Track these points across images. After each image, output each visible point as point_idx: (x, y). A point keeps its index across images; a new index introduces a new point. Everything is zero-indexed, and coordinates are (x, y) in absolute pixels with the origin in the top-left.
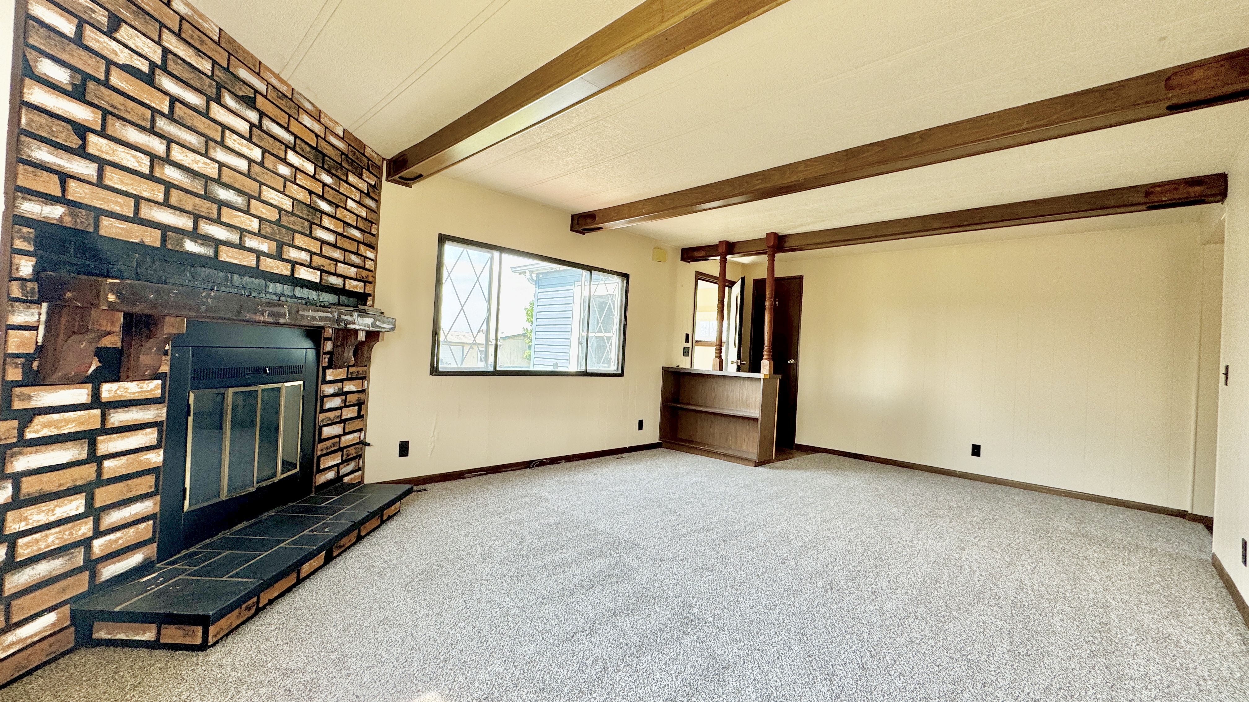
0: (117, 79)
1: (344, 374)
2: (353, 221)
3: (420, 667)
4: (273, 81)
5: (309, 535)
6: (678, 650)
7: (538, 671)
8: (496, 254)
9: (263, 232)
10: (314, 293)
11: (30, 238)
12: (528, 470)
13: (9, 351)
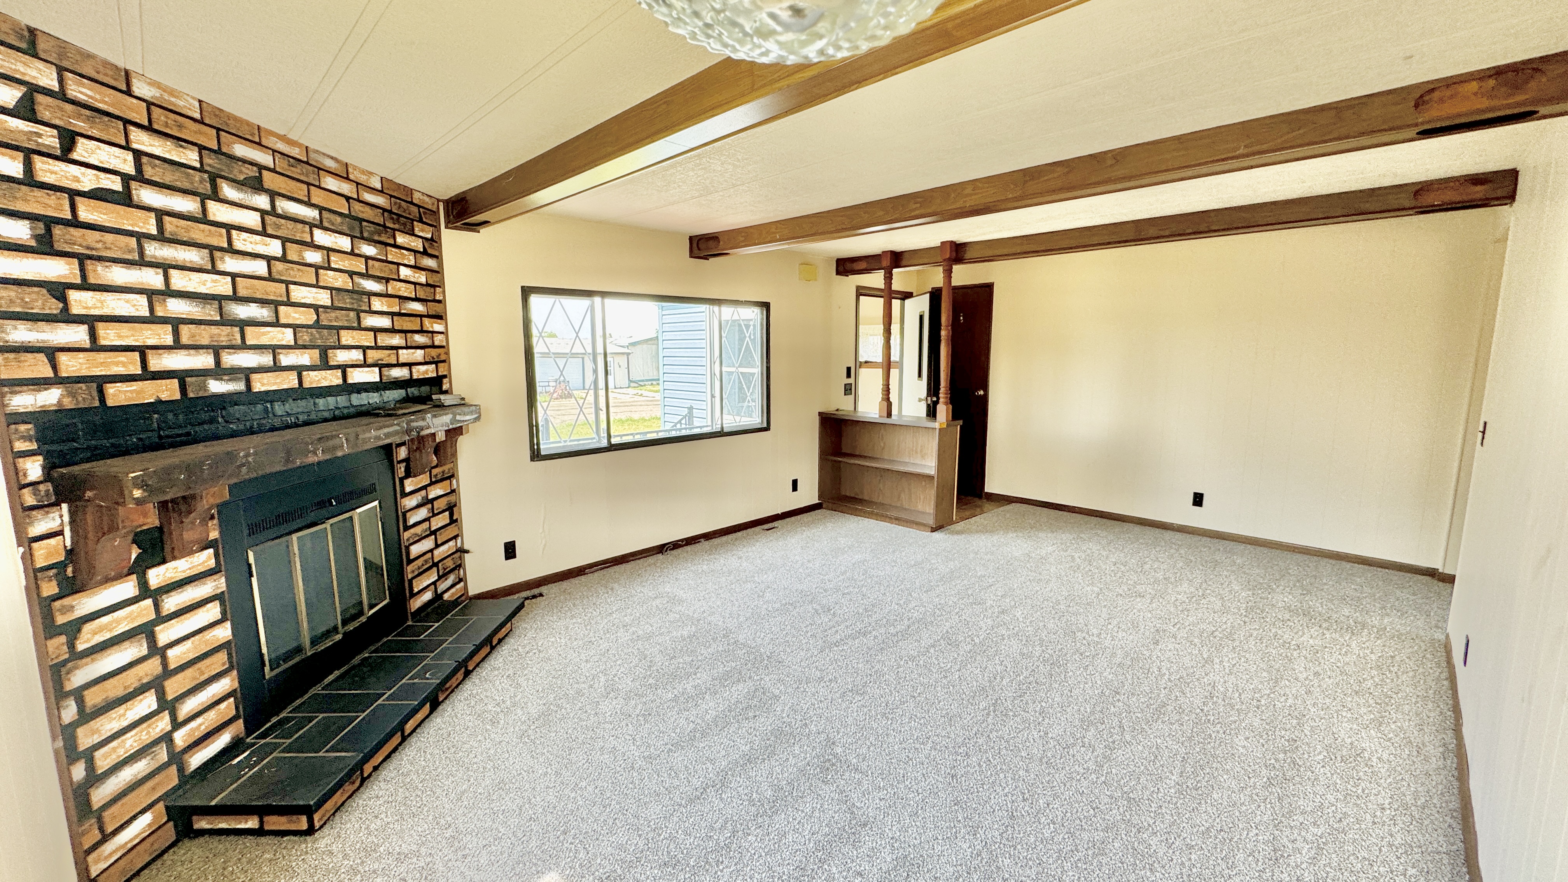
0: (87, 212)
1: (427, 479)
2: (411, 293)
3: (539, 842)
4: (281, 146)
5: (408, 684)
6: (814, 805)
7: (663, 840)
8: (597, 300)
9: (300, 342)
10: (375, 394)
11: (30, 436)
12: (660, 556)
13: (38, 566)
